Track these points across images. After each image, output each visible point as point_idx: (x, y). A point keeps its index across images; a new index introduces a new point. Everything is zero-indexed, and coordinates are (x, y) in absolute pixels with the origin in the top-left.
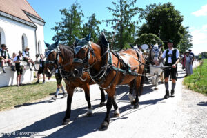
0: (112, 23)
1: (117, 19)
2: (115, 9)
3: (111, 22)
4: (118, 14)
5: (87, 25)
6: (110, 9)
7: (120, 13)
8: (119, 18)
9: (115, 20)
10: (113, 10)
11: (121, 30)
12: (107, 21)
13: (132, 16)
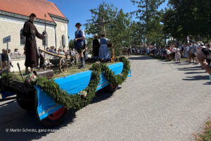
0: (137, 14)
1: (141, 9)
3: (135, 13)
4: (142, 5)
6: (134, 2)
7: (144, 3)
8: (145, 9)
9: (140, 11)
10: (137, 2)
11: (147, 20)
12: (131, 13)
13: (159, 5)
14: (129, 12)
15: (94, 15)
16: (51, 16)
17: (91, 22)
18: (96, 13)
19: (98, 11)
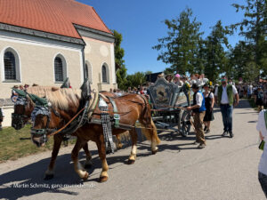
0: (242, 29)
1: (249, 19)
2: (246, 5)
3: (239, 27)
5: (209, 38)
6: (237, 6)
7: (255, 9)
8: (255, 19)
9: (246, 23)
10: (243, 7)
11: (257, 38)
12: (233, 27)
14: (229, 25)
15: (171, 30)
16: (77, 27)
17: (166, 42)
18: (175, 27)
19: (178, 24)
